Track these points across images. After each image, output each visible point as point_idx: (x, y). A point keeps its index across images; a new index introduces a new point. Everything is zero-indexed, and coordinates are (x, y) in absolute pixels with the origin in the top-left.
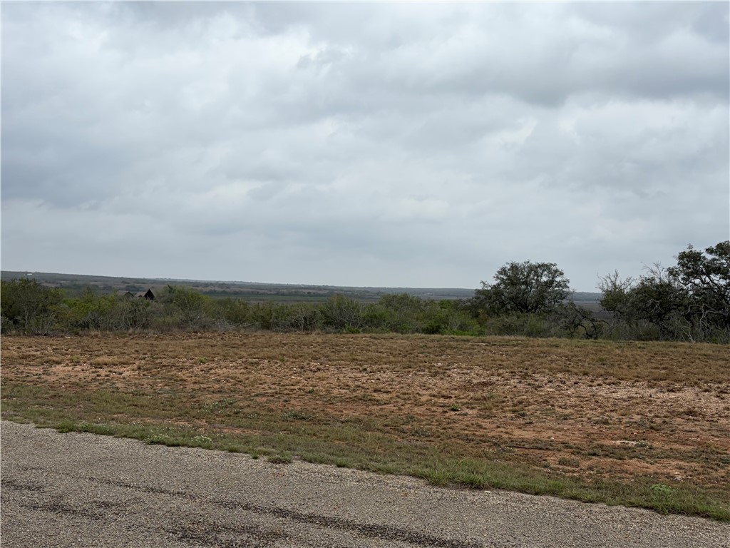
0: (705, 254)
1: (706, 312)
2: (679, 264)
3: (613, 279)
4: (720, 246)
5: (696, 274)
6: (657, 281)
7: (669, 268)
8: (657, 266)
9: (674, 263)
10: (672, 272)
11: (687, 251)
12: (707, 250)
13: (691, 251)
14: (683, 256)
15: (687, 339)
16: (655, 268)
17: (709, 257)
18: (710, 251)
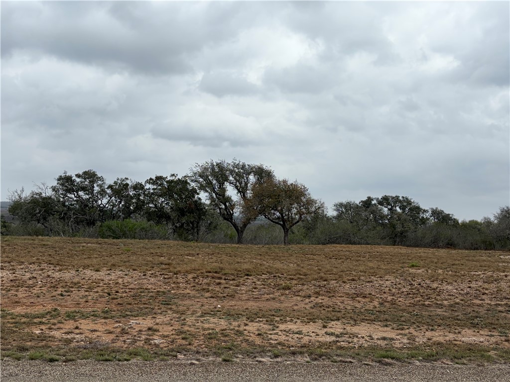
0: (74, 178)
1: (74, 217)
2: (58, 184)
3: (19, 193)
4: (85, 173)
5: (70, 191)
6: (44, 195)
7: (53, 187)
8: (43, 184)
9: (55, 183)
10: (54, 189)
11: (63, 175)
12: (76, 175)
13: (66, 175)
14: (60, 179)
15: (59, 234)
16: (42, 186)
17: (78, 180)
18: (78, 176)
